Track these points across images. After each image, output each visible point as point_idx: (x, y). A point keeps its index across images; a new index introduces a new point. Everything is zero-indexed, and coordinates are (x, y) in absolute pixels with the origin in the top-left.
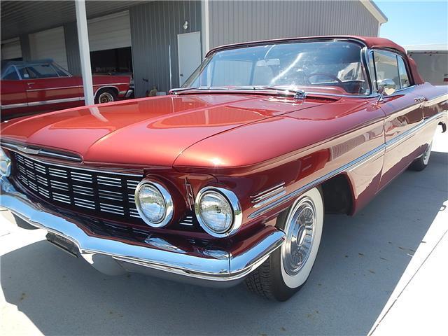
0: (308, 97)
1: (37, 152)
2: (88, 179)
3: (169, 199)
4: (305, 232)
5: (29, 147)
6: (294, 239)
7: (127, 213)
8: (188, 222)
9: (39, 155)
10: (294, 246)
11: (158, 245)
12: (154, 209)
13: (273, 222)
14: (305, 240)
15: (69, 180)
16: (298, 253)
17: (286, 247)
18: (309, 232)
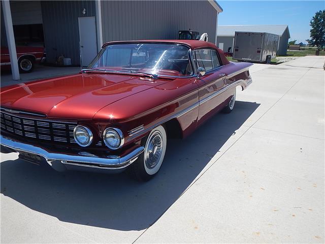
0: (159, 78)
1: (18, 112)
2: (47, 125)
3: (91, 134)
4: (156, 148)
5: (13, 109)
6: (151, 151)
7: (69, 141)
8: (100, 144)
9: (20, 113)
10: (151, 155)
11: (85, 155)
12: (83, 138)
13: (139, 142)
14: (156, 152)
15: (36, 126)
16: (153, 158)
17: (146, 155)
18: (159, 148)
